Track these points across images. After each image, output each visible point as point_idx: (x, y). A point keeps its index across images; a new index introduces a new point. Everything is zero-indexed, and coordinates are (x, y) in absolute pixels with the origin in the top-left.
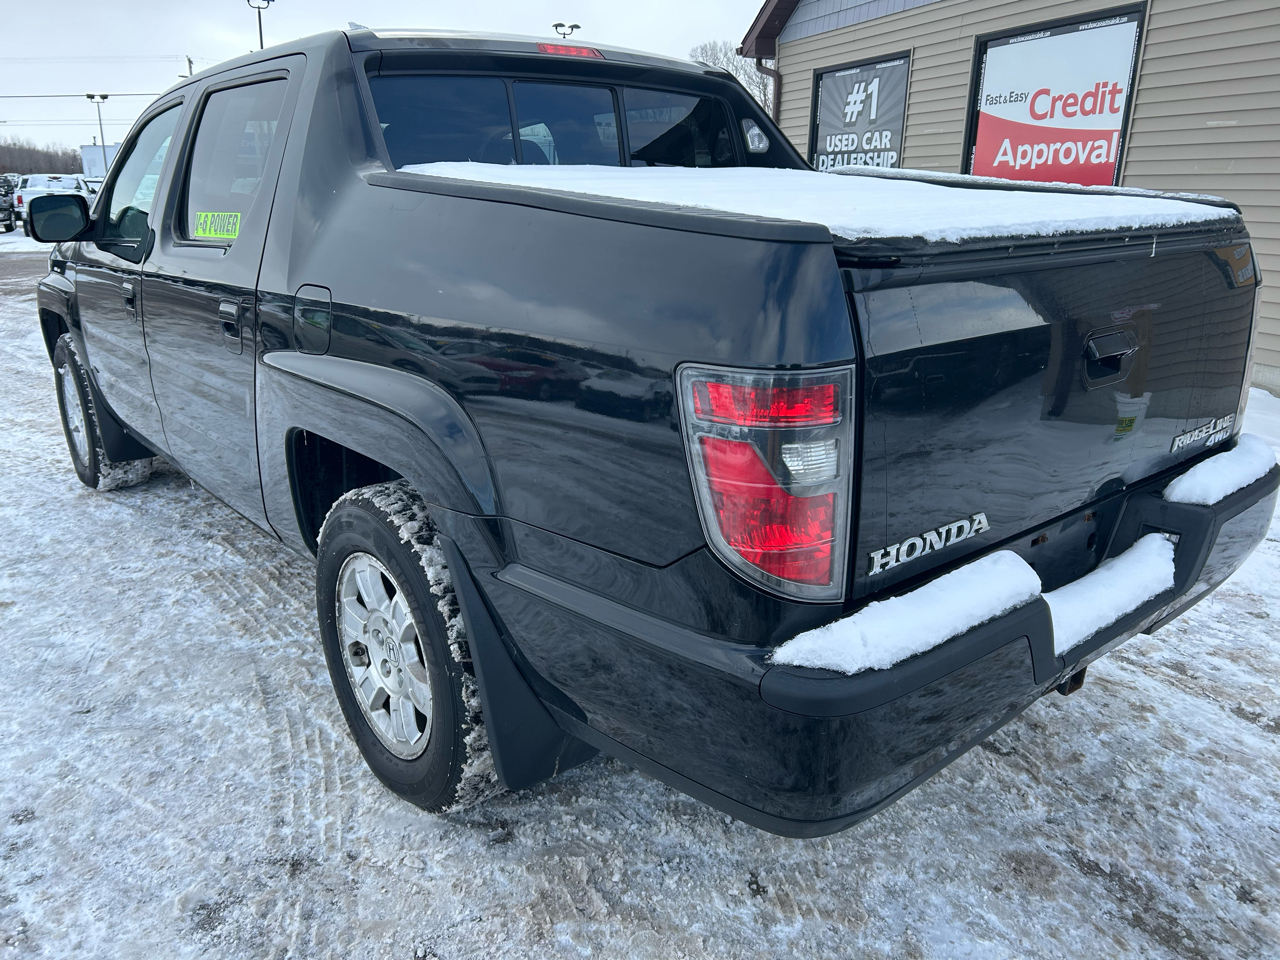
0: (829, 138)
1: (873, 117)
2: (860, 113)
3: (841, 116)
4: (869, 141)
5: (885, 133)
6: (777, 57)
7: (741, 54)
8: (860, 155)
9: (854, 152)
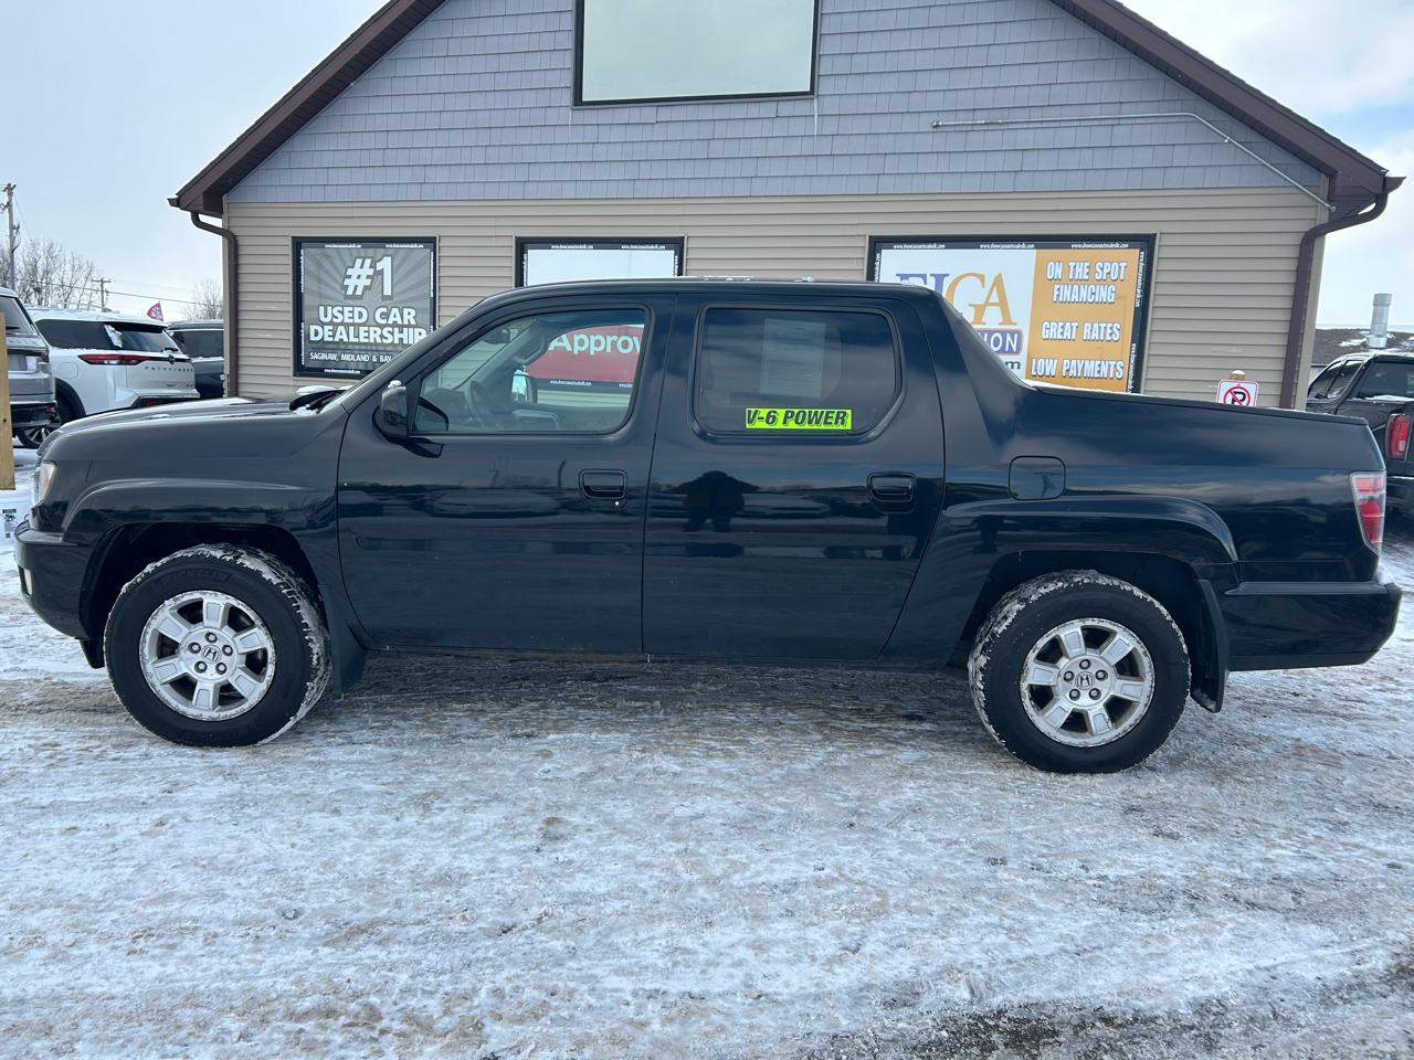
0: (322, 309)
1: (388, 292)
2: (366, 288)
3: (339, 288)
4: (386, 316)
5: (406, 311)
6: (225, 215)
7: (178, 206)
8: (372, 329)
9: (363, 325)
